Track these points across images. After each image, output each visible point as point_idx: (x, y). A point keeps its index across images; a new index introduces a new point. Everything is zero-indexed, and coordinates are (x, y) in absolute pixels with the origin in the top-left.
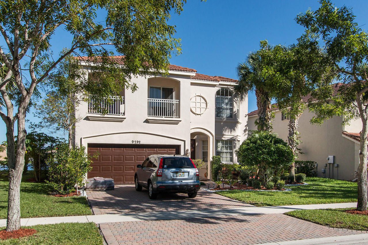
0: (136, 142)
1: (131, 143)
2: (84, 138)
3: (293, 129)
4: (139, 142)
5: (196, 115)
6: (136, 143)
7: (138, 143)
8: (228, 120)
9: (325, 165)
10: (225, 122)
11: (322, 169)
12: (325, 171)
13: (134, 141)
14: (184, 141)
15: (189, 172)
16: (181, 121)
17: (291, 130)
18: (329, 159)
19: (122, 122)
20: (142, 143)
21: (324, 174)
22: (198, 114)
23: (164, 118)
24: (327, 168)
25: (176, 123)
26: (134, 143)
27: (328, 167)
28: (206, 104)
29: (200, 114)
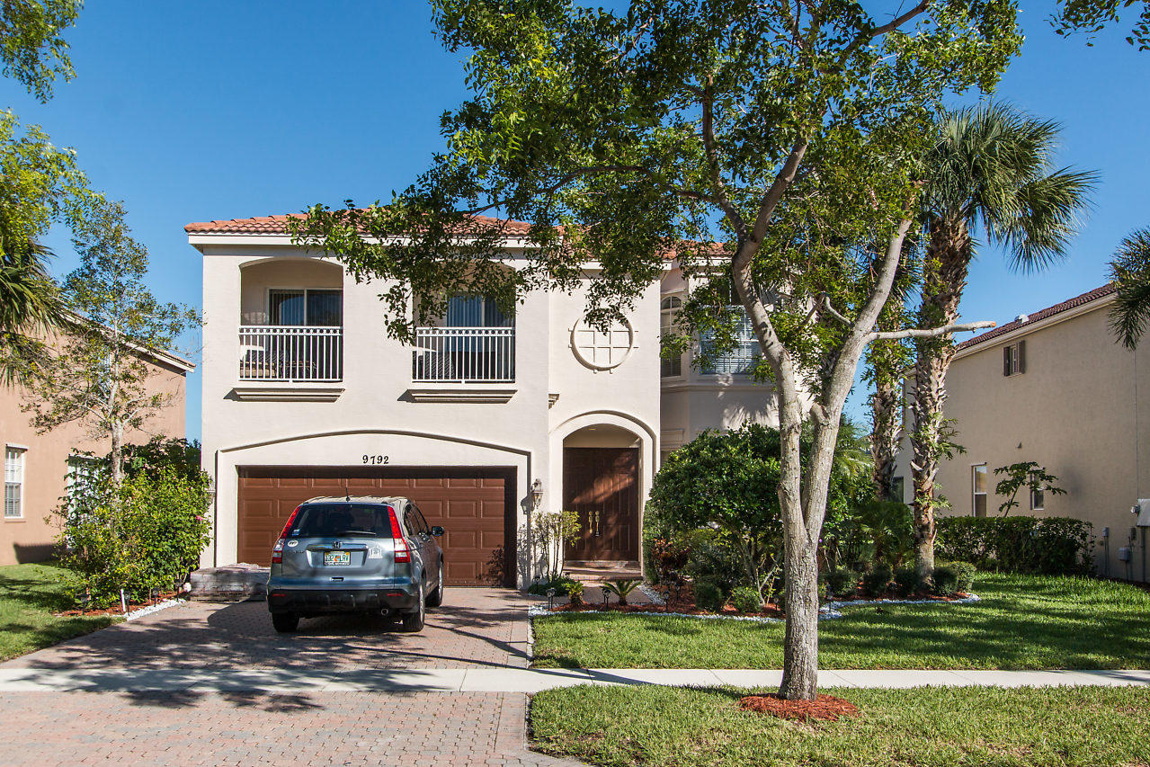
0: (376, 460)
1: (361, 463)
2: (223, 451)
3: (923, 403)
4: (384, 460)
5: (596, 371)
6: (376, 464)
7: (382, 464)
8: (737, 385)
9: (1129, 534)
10: (728, 390)
11: (1121, 549)
12: (1129, 554)
13: (369, 458)
14: (528, 454)
15: (365, 551)
16: (514, 392)
17: (919, 409)
18: (1138, 511)
19: (334, 401)
20: (392, 463)
21: (1129, 566)
22: (600, 369)
23: (463, 386)
24: (1135, 543)
25: (503, 398)
26: (369, 463)
27: (1138, 542)
28: (630, 333)
29: (608, 369)
